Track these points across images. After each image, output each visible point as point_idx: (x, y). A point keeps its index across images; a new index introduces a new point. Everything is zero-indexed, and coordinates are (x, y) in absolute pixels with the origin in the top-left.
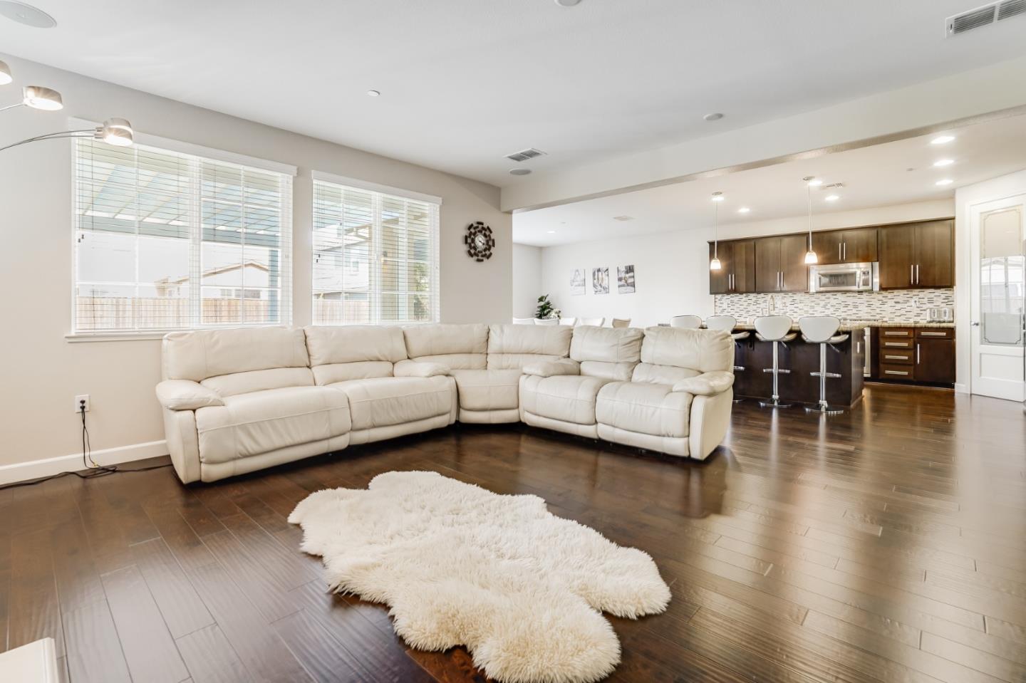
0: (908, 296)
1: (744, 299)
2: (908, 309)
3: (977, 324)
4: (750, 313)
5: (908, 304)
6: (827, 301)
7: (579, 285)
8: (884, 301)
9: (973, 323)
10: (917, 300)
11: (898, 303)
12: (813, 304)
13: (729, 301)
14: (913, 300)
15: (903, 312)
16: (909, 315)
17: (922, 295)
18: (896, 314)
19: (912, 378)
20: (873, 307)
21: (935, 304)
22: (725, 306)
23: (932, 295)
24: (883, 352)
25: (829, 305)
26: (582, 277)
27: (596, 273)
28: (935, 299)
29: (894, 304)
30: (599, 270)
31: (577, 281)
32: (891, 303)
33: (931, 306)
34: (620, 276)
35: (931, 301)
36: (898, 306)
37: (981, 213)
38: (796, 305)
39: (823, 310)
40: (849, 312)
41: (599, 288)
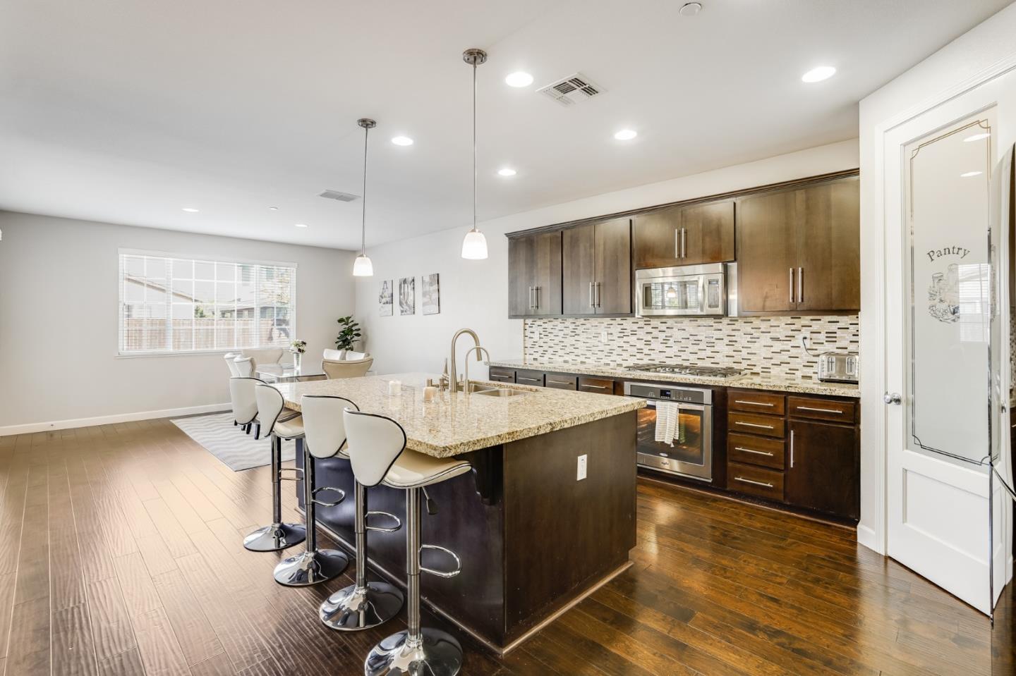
0: (793, 327)
1: (560, 326)
2: (794, 352)
3: (898, 401)
4: (568, 350)
5: (794, 343)
6: (669, 332)
7: (387, 303)
8: (756, 335)
9: (888, 397)
10: (808, 336)
11: (778, 339)
12: (649, 337)
13: (541, 329)
14: (800, 336)
15: (784, 357)
16: (795, 364)
17: (816, 326)
18: (773, 361)
19: (781, 497)
20: (738, 346)
21: (838, 344)
22: (536, 337)
23: (833, 327)
24: (732, 437)
25: (672, 340)
26: (390, 292)
27: (403, 285)
28: (839, 333)
29: (770, 342)
30: (405, 281)
31: (385, 297)
32: (765, 339)
33: (830, 347)
34: (424, 290)
35: (831, 337)
36: (778, 346)
37: (905, 145)
38: (625, 339)
39: (662, 348)
40: (702, 354)
41: (405, 307)
